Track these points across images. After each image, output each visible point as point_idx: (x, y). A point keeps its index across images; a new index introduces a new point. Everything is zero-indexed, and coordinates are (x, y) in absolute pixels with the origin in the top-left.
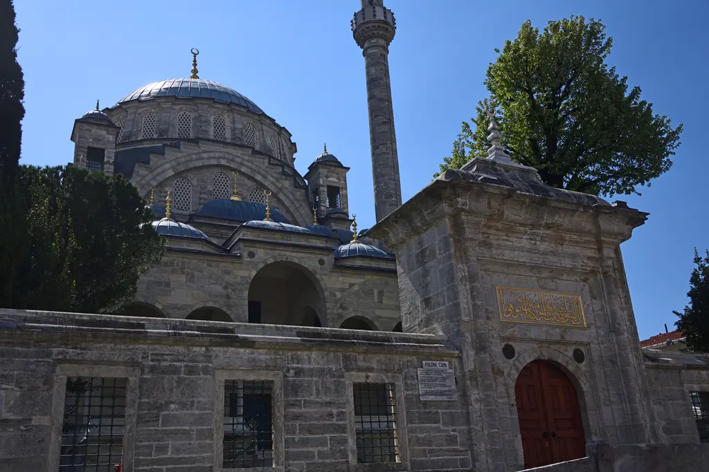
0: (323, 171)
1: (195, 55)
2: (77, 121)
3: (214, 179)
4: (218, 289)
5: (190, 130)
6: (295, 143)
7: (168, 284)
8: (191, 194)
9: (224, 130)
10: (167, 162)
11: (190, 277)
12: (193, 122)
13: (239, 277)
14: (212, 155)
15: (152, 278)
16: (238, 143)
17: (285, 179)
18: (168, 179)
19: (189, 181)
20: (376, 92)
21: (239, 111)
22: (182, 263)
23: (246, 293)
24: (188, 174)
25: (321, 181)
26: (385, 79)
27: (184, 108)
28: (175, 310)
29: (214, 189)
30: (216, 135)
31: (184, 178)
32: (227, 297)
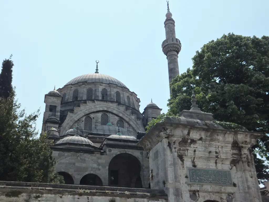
0: (150, 111)
1: (97, 63)
2: (46, 95)
3: (102, 116)
4: (95, 166)
5: (92, 96)
6: (139, 99)
7: (74, 164)
8: (92, 123)
9: (107, 95)
10: (82, 110)
11: (84, 161)
12: (93, 92)
13: (104, 160)
14: (100, 106)
15: (68, 162)
16: (112, 100)
17: (132, 115)
18: (82, 117)
19: (91, 118)
20: (172, 75)
21: (113, 86)
22: (81, 155)
23: (107, 168)
24: (91, 115)
25: (149, 115)
26: (176, 69)
27: (90, 86)
28: (77, 175)
29: (101, 121)
30: (103, 97)
31: (88, 116)
32: (99, 169)
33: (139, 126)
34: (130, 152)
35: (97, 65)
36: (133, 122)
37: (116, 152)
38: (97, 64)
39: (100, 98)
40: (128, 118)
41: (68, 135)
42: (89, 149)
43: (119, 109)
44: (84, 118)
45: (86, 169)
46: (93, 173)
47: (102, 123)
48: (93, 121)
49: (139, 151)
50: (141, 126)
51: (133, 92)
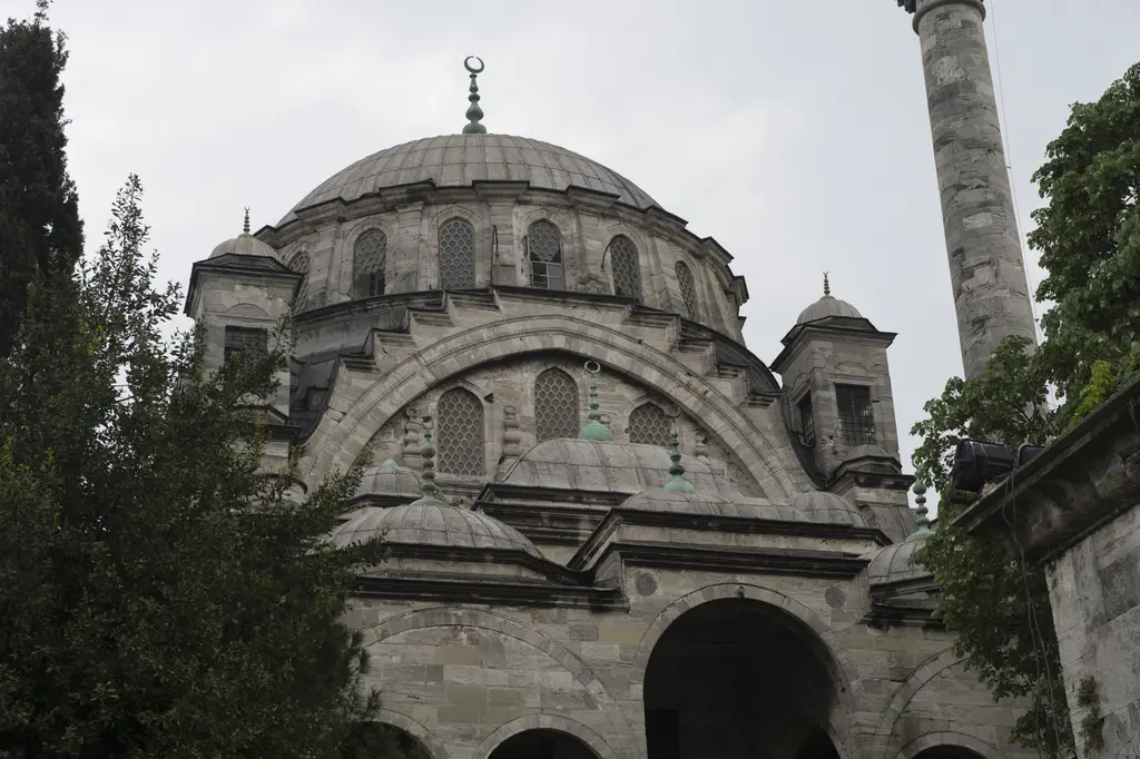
0: (821, 351)
1: (474, 73)
3: (537, 386)
4: (563, 679)
5: (472, 266)
6: (742, 277)
7: (436, 672)
8: (481, 430)
9: (557, 258)
10: (420, 354)
11: (492, 651)
12: (479, 246)
13: (617, 646)
14: (528, 325)
15: (396, 659)
16: (593, 289)
17: (721, 375)
18: (422, 396)
19: (474, 398)
20: (957, 125)
21: (592, 205)
22: (471, 616)
23: (637, 690)
24: (471, 379)
25: (818, 374)
26: (981, 87)
27: (455, 211)
28: (457, 741)
29: (538, 415)
30: (538, 272)
31: (461, 389)
32: (589, 702)
33: (766, 442)
34: (764, 589)
35: (474, 89)
36: (723, 416)
37: (681, 591)
38: (473, 77)
39: (523, 280)
40: (695, 391)
41: (361, 504)
42: (519, 579)
43: (640, 342)
44: (436, 397)
45: (507, 700)
46: (556, 727)
47: (540, 429)
48: (486, 413)
49: (820, 582)
50: (773, 439)
51: (710, 238)
